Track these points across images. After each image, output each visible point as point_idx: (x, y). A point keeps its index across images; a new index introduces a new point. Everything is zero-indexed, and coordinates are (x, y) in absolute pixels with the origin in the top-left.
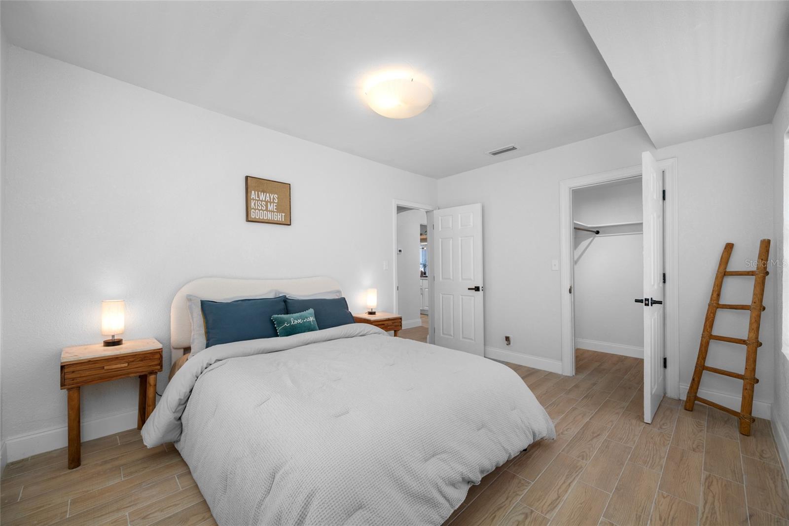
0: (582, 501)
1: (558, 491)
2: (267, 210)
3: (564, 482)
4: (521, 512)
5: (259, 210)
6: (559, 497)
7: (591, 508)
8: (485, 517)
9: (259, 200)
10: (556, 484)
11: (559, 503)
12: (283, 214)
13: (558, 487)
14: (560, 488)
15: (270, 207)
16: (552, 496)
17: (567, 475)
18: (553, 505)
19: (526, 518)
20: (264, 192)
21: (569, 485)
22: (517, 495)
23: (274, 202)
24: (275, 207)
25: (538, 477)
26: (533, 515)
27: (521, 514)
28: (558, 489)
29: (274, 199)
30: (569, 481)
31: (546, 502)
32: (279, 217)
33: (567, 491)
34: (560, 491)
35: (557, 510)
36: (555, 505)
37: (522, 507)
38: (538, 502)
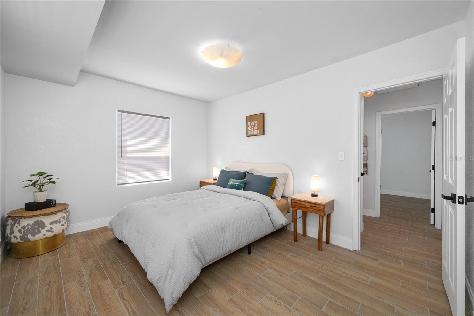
0: (112, 310)
1: (127, 301)
2: (253, 130)
3: (131, 307)
4: (127, 281)
5: (251, 130)
6: (123, 299)
7: (105, 311)
8: (134, 269)
9: (251, 126)
10: (133, 302)
11: (120, 298)
12: (260, 130)
13: (130, 302)
14: (129, 303)
15: (255, 128)
16: (126, 296)
17: (135, 312)
18: (121, 295)
19: (123, 282)
20: (252, 121)
21: (127, 309)
22: (138, 283)
23: (256, 125)
24: (256, 127)
25: (143, 295)
26: (123, 284)
27: (126, 280)
28: (128, 302)
29: (256, 123)
30: (130, 310)
31: (125, 292)
32: (258, 132)
33: (124, 305)
34: (127, 302)
35: (117, 295)
36: (121, 296)
37: (129, 281)
38: (128, 289)
